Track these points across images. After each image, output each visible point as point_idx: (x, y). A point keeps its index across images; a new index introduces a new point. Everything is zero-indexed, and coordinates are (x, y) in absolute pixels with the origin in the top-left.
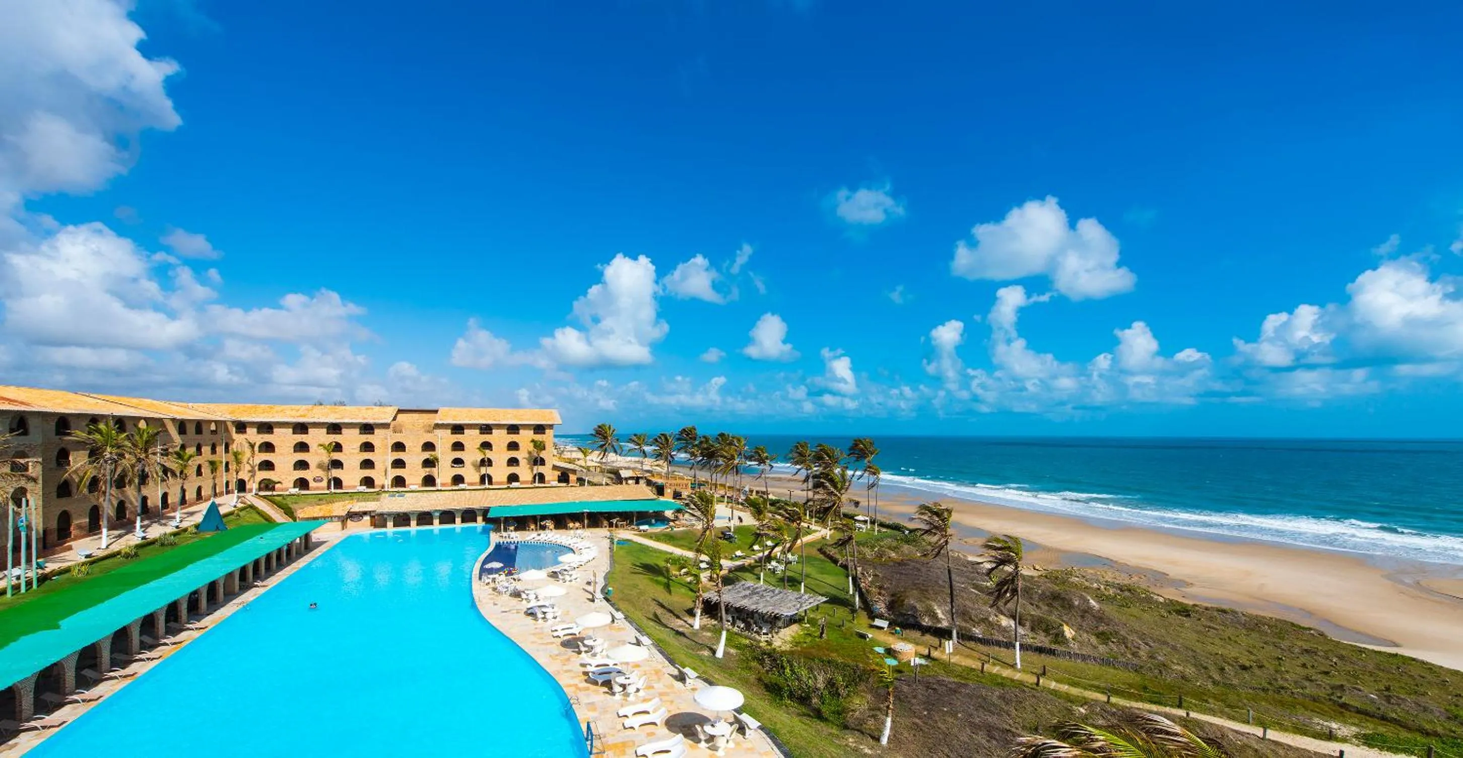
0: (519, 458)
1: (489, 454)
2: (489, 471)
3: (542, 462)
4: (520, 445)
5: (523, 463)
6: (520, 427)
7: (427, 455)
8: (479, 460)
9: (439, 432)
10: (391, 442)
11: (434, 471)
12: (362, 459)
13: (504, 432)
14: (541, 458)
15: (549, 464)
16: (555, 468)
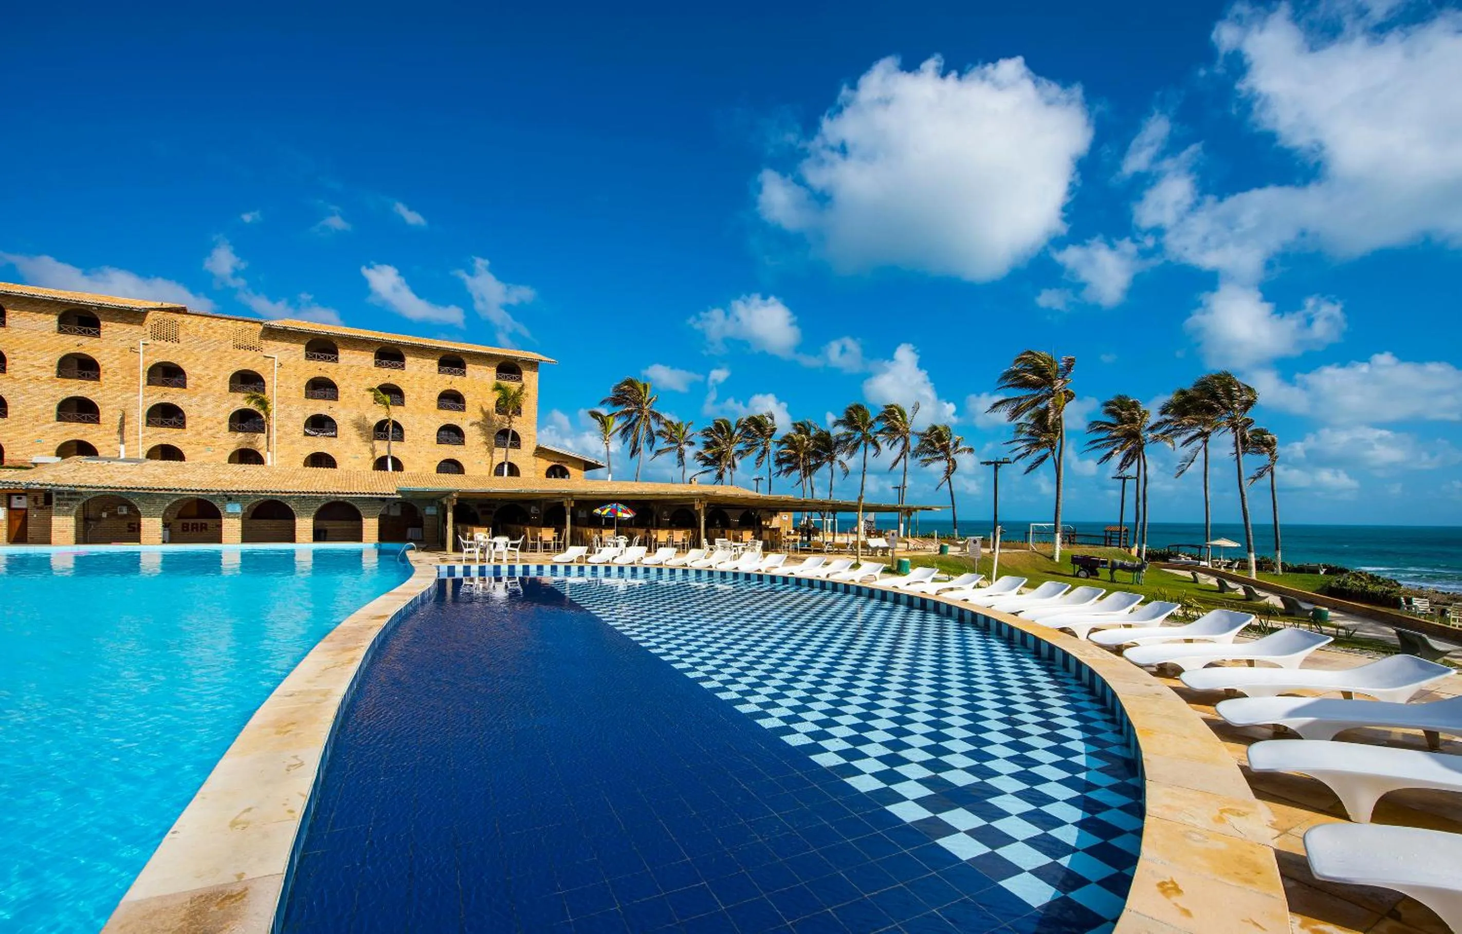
0: (465, 427)
1: (397, 414)
2: (398, 450)
3: (516, 441)
4: (468, 399)
5: (473, 436)
6: (466, 360)
7: (241, 402)
8: (374, 422)
9: (279, 350)
10: (144, 362)
11: (260, 442)
12: (63, 396)
13: (432, 364)
14: (514, 432)
15: (528, 445)
16: (541, 452)
